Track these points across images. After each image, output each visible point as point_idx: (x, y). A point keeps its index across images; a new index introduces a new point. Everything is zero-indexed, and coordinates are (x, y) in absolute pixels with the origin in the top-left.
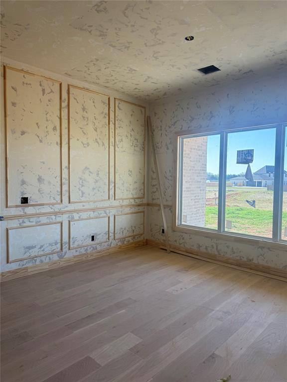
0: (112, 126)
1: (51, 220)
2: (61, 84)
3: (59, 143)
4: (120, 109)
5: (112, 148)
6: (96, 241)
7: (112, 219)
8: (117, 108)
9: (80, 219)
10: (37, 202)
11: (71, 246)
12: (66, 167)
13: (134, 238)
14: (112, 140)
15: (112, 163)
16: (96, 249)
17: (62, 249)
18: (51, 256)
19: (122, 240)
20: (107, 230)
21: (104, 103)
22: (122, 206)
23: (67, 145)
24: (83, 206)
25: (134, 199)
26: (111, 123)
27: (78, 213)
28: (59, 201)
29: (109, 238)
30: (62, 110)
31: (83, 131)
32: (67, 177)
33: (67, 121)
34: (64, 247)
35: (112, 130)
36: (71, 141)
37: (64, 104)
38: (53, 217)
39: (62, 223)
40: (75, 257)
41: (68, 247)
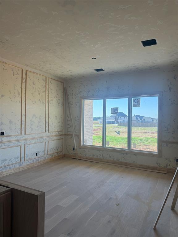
0: (47, 92)
1: (15, 144)
2: (22, 70)
3: (21, 101)
4: (51, 83)
5: (47, 104)
6: (39, 156)
7: (47, 143)
8: (50, 83)
9: (30, 144)
10: (8, 134)
11: (26, 159)
12: (24, 114)
13: (58, 153)
14: (47, 100)
15: (47, 113)
16: (38, 160)
17: (21, 161)
18: (15, 165)
19: (52, 155)
20: (44, 149)
21: (44, 80)
22: (52, 136)
23: (25, 103)
24: (32, 136)
25: (58, 132)
26: (47, 91)
27: (29, 140)
28: (20, 134)
29: (45, 154)
30: (23, 83)
31: (33, 95)
32: (24, 120)
33: (25, 90)
34: (22, 160)
35: (47, 95)
36: (27, 100)
37: (24, 81)
38: (17, 143)
39: (21, 146)
40: (27, 165)
41: (24, 159)
